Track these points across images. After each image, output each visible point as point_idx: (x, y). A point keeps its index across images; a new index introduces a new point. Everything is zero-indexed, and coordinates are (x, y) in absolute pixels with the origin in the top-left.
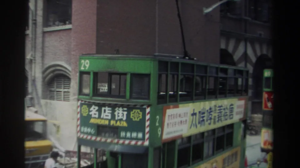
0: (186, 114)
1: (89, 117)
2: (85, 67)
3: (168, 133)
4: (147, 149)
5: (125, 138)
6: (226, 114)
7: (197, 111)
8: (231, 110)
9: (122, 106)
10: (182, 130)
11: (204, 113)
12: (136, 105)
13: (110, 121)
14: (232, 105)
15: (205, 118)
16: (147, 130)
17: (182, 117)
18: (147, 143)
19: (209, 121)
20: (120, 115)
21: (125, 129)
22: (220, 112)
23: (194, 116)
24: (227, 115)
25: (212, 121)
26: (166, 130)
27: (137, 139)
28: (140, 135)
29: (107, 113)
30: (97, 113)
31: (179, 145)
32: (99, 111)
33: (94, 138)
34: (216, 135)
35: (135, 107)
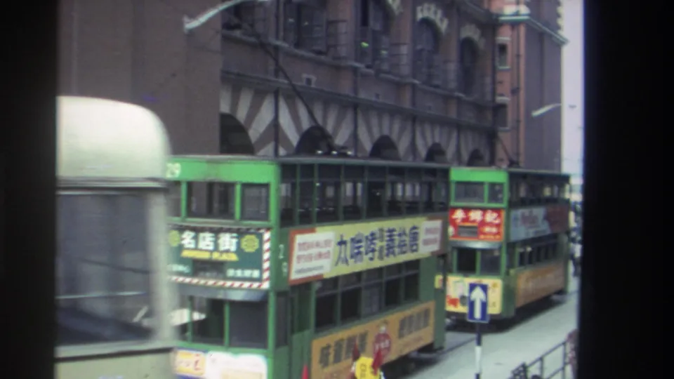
0: (327, 243)
1: (181, 248)
2: (173, 173)
3: (300, 271)
4: (266, 293)
5: (234, 279)
6: (402, 244)
7: (347, 238)
8: (414, 236)
9: (229, 231)
10: (321, 267)
11: (359, 241)
12: (248, 229)
13: (211, 252)
14: (414, 228)
15: (362, 250)
16: (266, 265)
17: (322, 247)
18: (266, 285)
19: (370, 255)
21: (235, 265)
22: (392, 240)
23: (343, 246)
24: (405, 245)
25: (377, 254)
26: (296, 266)
27: (251, 279)
28: (256, 274)
29: (206, 240)
30: (193, 241)
31: (318, 292)
32: (196, 238)
33: (188, 280)
34: (385, 279)
35: (247, 232)
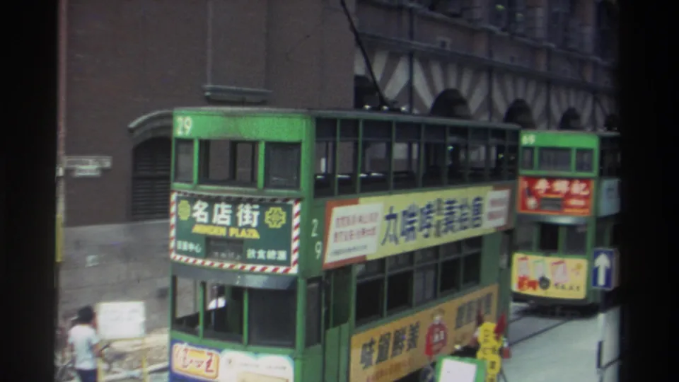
0: (373, 217)
1: (193, 221)
2: (184, 130)
3: (337, 253)
4: (294, 280)
5: (256, 261)
6: (464, 217)
7: (398, 210)
8: (478, 208)
9: (251, 201)
10: (365, 247)
11: (413, 215)
12: (274, 200)
13: (228, 228)
14: (478, 199)
15: (416, 225)
16: (295, 245)
17: (365, 223)
18: (294, 270)
19: (425, 231)
20: (247, 217)
21: (256, 245)
22: (452, 213)
23: (393, 221)
24: (466, 220)
25: (433, 230)
26: (332, 245)
27: (276, 262)
28: (282, 255)
29: (223, 213)
30: (206, 214)
31: (359, 277)
32: (210, 210)
33: (199, 262)
34: (441, 259)
35: (273, 203)
